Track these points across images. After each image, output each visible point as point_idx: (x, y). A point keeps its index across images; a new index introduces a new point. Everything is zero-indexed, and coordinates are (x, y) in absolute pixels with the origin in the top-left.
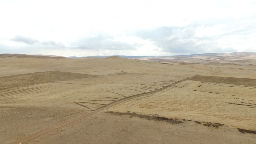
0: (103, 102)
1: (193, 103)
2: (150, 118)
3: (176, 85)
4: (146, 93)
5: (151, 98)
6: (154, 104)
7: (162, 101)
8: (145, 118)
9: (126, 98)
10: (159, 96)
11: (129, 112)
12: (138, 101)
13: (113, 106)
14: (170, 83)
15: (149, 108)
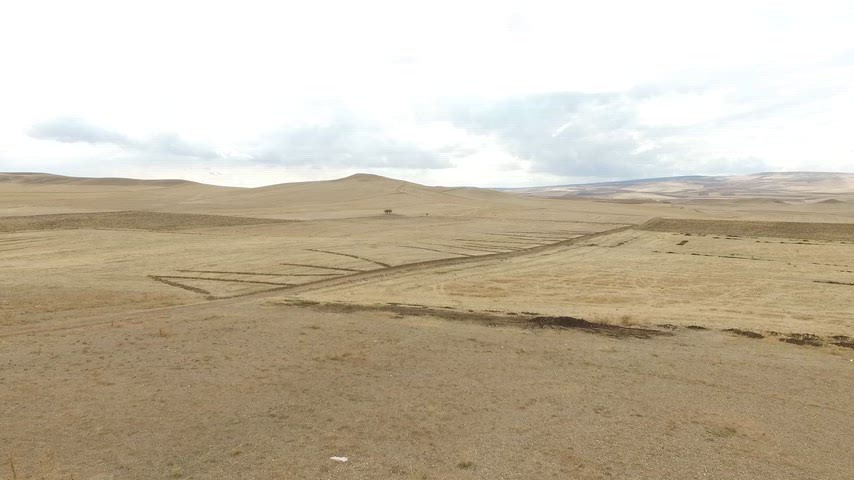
0: (283, 278)
1: (681, 282)
2: (497, 321)
3: (593, 240)
4: (473, 257)
5: (496, 270)
6: (510, 284)
7: (545, 278)
8: (470, 322)
9: (388, 268)
10: (530, 264)
11: (395, 304)
12: (443, 277)
13: (324, 290)
14: (566, 236)
15: (490, 296)
